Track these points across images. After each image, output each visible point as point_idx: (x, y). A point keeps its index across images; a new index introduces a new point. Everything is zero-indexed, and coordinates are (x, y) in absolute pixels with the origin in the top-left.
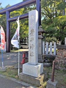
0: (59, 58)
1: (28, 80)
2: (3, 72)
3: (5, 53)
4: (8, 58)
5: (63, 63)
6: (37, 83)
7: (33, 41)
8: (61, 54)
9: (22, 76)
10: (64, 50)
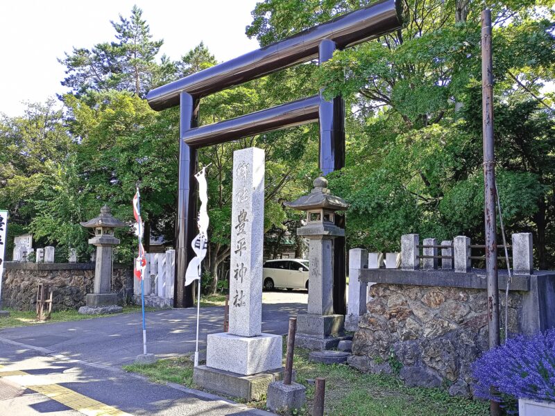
0: (371, 323)
1: (219, 385)
2: (145, 367)
3: (166, 309)
4: (177, 331)
5: (382, 346)
6: (243, 392)
7: (243, 251)
8: (378, 307)
9: (201, 374)
10: (392, 288)
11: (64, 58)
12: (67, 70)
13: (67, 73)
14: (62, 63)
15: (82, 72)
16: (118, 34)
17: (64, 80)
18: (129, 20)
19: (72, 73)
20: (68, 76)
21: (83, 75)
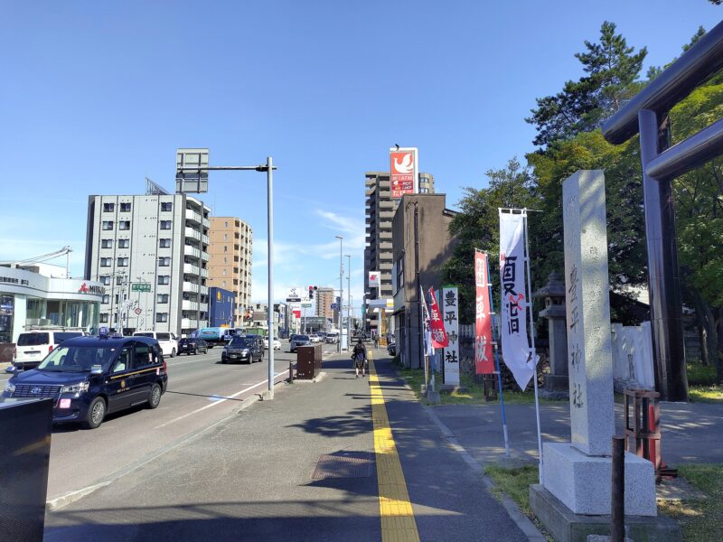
2: (503, 471)
6: (564, 537)
7: (577, 326)
9: (534, 496)
11: (531, 116)
12: (539, 126)
13: (538, 129)
14: (532, 122)
15: (554, 123)
16: (586, 66)
17: (535, 140)
18: (599, 43)
19: (544, 128)
20: (539, 133)
21: (553, 127)
